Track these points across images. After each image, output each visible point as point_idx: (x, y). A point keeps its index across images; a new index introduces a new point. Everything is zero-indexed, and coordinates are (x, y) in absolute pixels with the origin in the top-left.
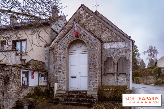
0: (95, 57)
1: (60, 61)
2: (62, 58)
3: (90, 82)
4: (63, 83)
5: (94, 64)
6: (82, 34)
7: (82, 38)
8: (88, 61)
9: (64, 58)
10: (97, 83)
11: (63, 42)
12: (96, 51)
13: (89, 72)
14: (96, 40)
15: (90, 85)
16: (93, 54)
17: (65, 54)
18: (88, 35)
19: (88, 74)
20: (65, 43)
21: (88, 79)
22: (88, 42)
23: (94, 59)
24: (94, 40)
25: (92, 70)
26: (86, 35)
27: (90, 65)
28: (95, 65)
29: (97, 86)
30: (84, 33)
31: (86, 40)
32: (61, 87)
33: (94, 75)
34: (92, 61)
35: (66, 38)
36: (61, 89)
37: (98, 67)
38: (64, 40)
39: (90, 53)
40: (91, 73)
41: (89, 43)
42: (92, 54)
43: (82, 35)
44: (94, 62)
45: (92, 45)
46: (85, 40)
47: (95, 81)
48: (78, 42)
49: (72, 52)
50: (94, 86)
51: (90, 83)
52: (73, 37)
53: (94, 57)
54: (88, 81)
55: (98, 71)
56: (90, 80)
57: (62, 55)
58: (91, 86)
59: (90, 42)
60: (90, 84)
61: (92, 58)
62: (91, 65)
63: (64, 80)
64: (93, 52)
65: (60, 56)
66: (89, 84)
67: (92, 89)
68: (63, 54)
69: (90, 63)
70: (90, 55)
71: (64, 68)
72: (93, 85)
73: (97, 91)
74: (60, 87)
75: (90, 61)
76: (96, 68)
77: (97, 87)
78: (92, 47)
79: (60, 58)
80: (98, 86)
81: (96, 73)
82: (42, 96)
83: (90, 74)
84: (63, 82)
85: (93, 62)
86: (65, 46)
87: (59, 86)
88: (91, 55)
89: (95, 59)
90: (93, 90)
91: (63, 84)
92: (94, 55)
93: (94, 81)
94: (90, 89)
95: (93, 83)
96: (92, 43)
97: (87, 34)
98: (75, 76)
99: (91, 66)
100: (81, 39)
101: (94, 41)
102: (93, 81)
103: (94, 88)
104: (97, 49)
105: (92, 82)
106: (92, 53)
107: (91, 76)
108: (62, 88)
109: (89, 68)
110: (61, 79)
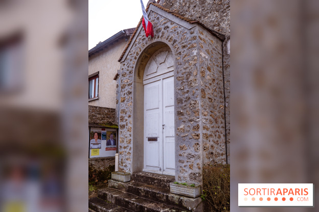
0: (191, 78)
1: (124, 101)
2: (126, 95)
3: (181, 152)
4: (126, 154)
5: (189, 98)
6: (163, 27)
7: (162, 36)
8: (176, 94)
9: (130, 93)
10: (199, 157)
11: (128, 57)
12: (195, 60)
13: (177, 124)
14: (192, 30)
15: (180, 161)
16: (188, 70)
17: (131, 84)
18: (174, 23)
19: (177, 129)
20: (131, 60)
21: (177, 144)
22: (175, 41)
23: (190, 85)
24: (188, 32)
25: (186, 117)
26: (171, 26)
27: (180, 105)
28: (193, 102)
29: (201, 166)
30: (165, 23)
31: (170, 37)
32: (124, 165)
33: (191, 130)
34: (185, 91)
35: (134, 46)
36: (124, 168)
37: (200, 108)
38: (130, 54)
39: (179, 70)
40: (182, 127)
41: (177, 43)
42: (184, 71)
43: (163, 30)
44: (190, 95)
45: (184, 47)
46: (167, 39)
47: (193, 149)
48: (161, 52)
49: (149, 77)
50: (191, 167)
51: (180, 155)
52: (144, 42)
53: (189, 80)
54: (177, 151)
55: (201, 121)
56: (182, 148)
57: (127, 87)
58: (184, 164)
59: (179, 40)
60: (181, 158)
61: (184, 84)
62: (183, 105)
63: (129, 148)
64: (187, 64)
65: (123, 90)
66: (179, 159)
67: (186, 175)
68: (129, 85)
69: (179, 96)
70: (180, 75)
71: (129, 117)
72: (189, 164)
73: (201, 184)
74: (122, 163)
75: (179, 92)
76: (196, 112)
77: (201, 172)
78: (185, 53)
79: (123, 96)
80: (201, 168)
81: (195, 124)
82: (97, 181)
83: (181, 129)
84: (128, 150)
85: (186, 95)
86: (131, 66)
87: (120, 160)
88: (183, 74)
89: (193, 84)
90: (188, 179)
91: (127, 157)
92: (190, 74)
93: (191, 151)
94: (182, 175)
95: (190, 156)
96: (183, 41)
97: (172, 23)
98: (154, 136)
99: (182, 107)
100: (159, 40)
101: (188, 36)
102: (189, 151)
103: (190, 171)
104: (195, 54)
105: (186, 155)
106: (185, 69)
107: (182, 135)
108: (126, 166)
109: (179, 114)
110: (123, 144)
